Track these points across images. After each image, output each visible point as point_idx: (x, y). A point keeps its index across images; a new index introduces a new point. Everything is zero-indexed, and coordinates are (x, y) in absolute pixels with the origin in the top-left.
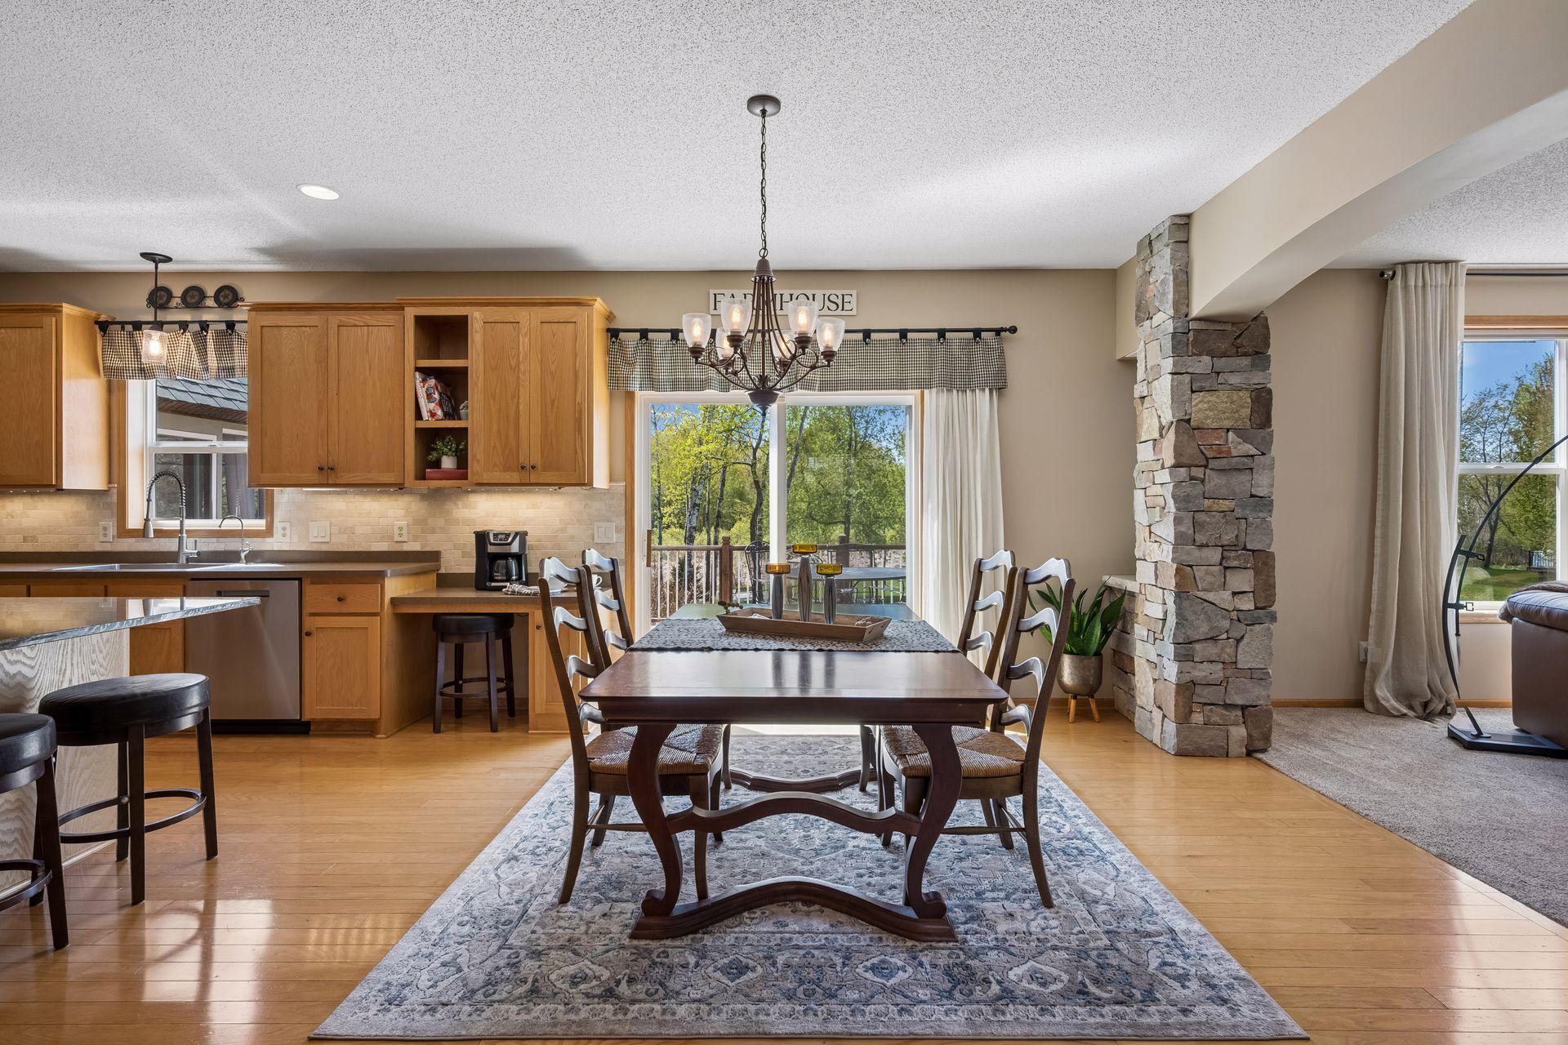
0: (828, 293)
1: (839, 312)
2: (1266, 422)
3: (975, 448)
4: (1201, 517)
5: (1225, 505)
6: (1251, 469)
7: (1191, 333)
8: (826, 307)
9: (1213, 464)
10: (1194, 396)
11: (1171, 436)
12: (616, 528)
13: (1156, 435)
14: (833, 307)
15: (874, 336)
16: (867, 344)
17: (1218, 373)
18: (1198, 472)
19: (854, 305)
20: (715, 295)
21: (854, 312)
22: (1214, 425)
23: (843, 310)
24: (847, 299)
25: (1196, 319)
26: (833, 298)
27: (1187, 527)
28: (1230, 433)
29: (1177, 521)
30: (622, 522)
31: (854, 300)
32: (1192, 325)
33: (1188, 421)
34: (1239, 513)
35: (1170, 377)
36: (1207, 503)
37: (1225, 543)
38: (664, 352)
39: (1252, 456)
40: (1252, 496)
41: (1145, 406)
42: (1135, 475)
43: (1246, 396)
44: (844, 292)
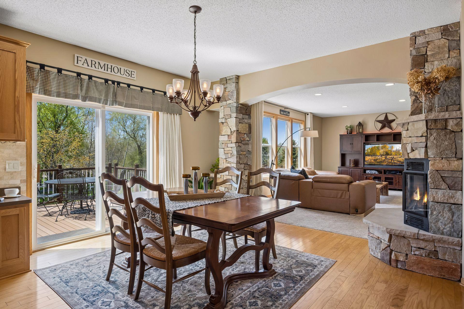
0: (126, 69)
1: (130, 77)
2: (250, 133)
3: (175, 134)
4: (241, 156)
5: (245, 153)
6: (248, 144)
7: (239, 107)
8: (125, 74)
9: (243, 142)
10: (240, 124)
11: (235, 134)
12: (21, 163)
13: (229, 134)
14: (128, 75)
15: (144, 89)
16: (142, 92)
17: (243, 119)
18: (240, 144)
19: (135, 76)
20: (78, 57)
21: (135, 79)
22: (243, 132)
23: (131, 77)
24: (133, 73)
25: (240, 104)
26: (128, 71)
27: (238, 159)
28: (245, 135)
29: (237, 157)
30: (24, 160)
31: (135, 74)
32: (239, 105)
33: (238, 131)
34: (246, 155)
35: (235, 118)
36: (242, 152)
37: (245, 163)
38: (54, 78)
39: (248, 141)
40: (248, 151)
41: (224, 125)
42: (219, 144)
43: (247, 125)
44: (132, 70)
